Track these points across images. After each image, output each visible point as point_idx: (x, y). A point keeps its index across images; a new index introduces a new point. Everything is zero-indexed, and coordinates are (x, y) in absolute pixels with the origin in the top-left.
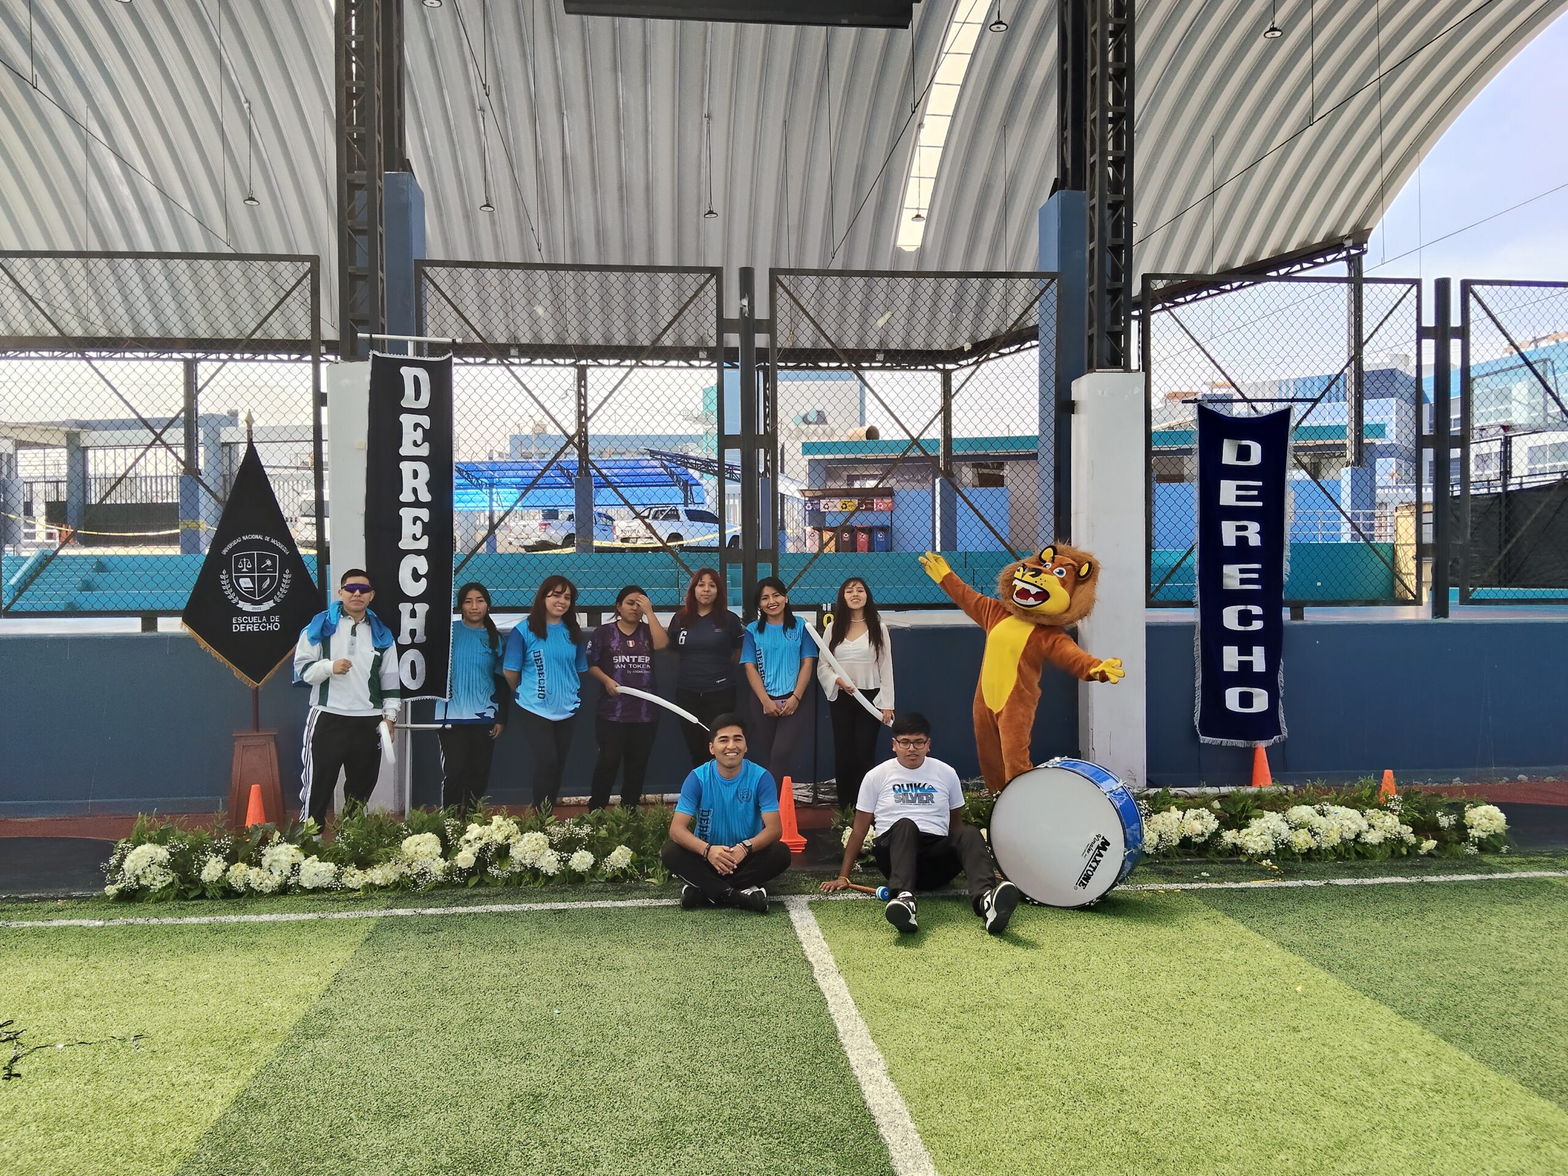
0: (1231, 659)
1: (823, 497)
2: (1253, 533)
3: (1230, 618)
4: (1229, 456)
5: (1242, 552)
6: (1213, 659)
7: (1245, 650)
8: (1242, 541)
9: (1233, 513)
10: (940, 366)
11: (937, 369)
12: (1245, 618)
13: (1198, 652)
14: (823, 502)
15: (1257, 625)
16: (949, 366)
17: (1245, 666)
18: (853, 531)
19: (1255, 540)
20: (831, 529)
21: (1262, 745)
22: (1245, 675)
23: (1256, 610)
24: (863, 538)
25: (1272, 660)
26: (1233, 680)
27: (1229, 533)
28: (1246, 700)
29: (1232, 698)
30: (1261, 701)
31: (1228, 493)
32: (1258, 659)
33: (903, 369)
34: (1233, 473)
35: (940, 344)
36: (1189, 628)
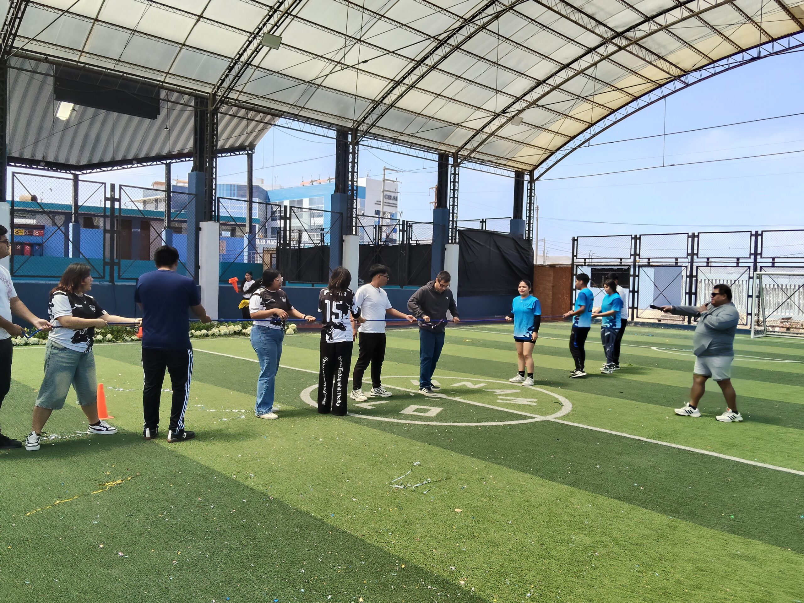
11: (71, 173)
16: (77, 173)
18: (23, 244)
24: (28, 248)
35: (73, 162)
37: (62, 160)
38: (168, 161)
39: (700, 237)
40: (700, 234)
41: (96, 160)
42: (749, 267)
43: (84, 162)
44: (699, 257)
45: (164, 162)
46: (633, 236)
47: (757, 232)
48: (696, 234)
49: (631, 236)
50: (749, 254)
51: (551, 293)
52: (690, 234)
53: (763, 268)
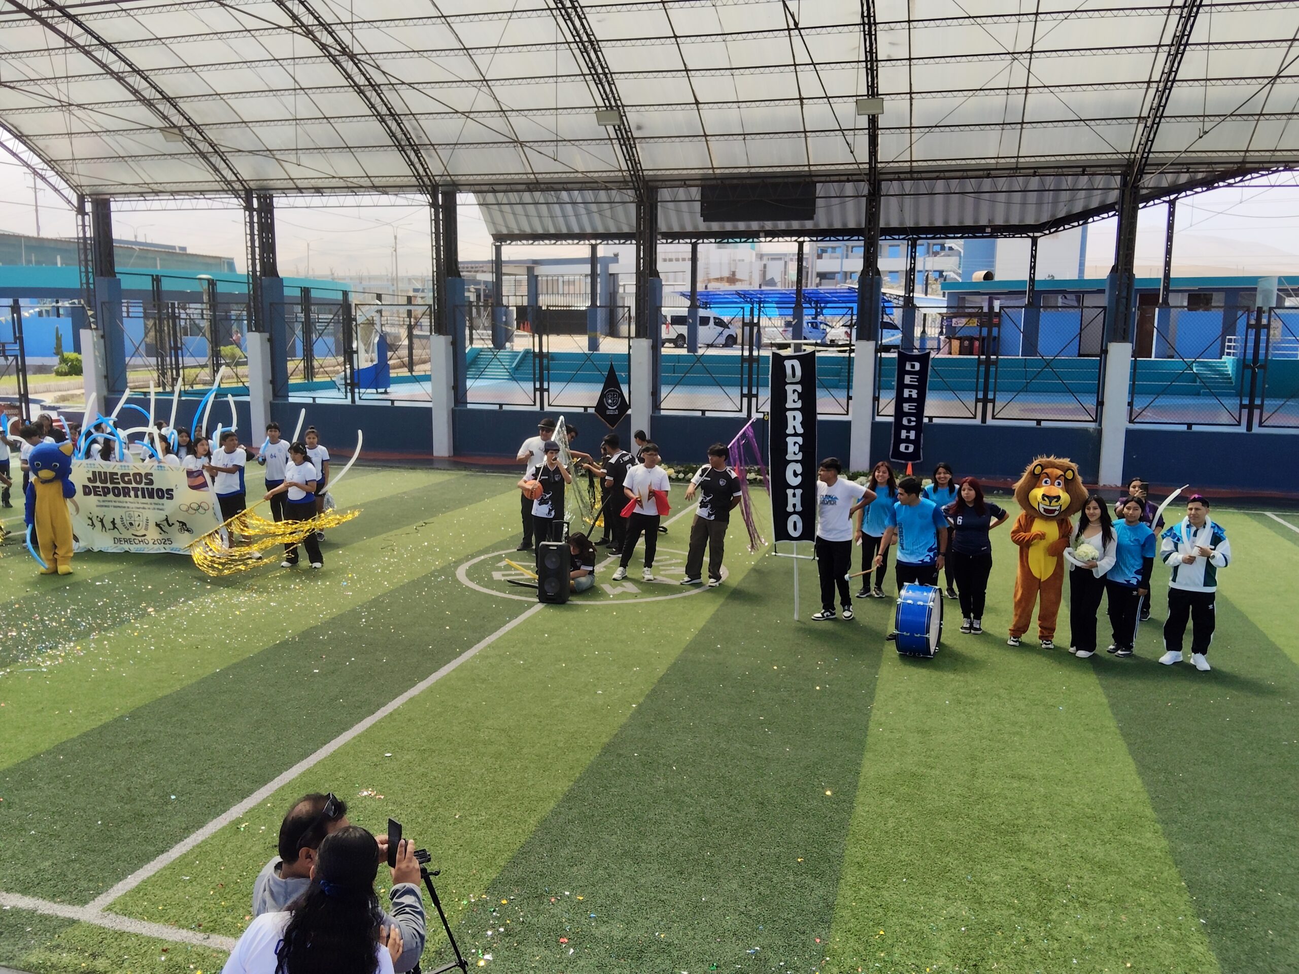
0: (904, 434)
1: (955, 317)
2: (914, 394)
3: (905, 421)
4: (908, 367)
5: (910, 399)
6: (898, 434)
7: (908, 432)
8: (910, 395)
9: (908, 386)
10: (1031, 234)
11: (1029, 237)
12: (910, 421)
13: (893, 432)
14: (954, 320)
15: (913, 424)
16: (1037, 234)
17: (908, 437)
18: (971, 339)
19: (915, 395)
20: (957, 339)
21: (910, 463)
22: (907, 441)
23: (913, 419)
24: (977, 343)
25: (918, 436)
26: (904, 441)
27: (906, 393)
28: (907, 448)
29: (902, 447)
30: (911, 448)
31: (907, 379)
32: (912, 435)
33: (1005, 237)
34: (909, 373)
35: (1030, 220)
36: (890, 423)
37: (1015, 221)
38: (1172, 197)
41: (1061, 214)
43: (1045, 218)
45: (1167, 199)
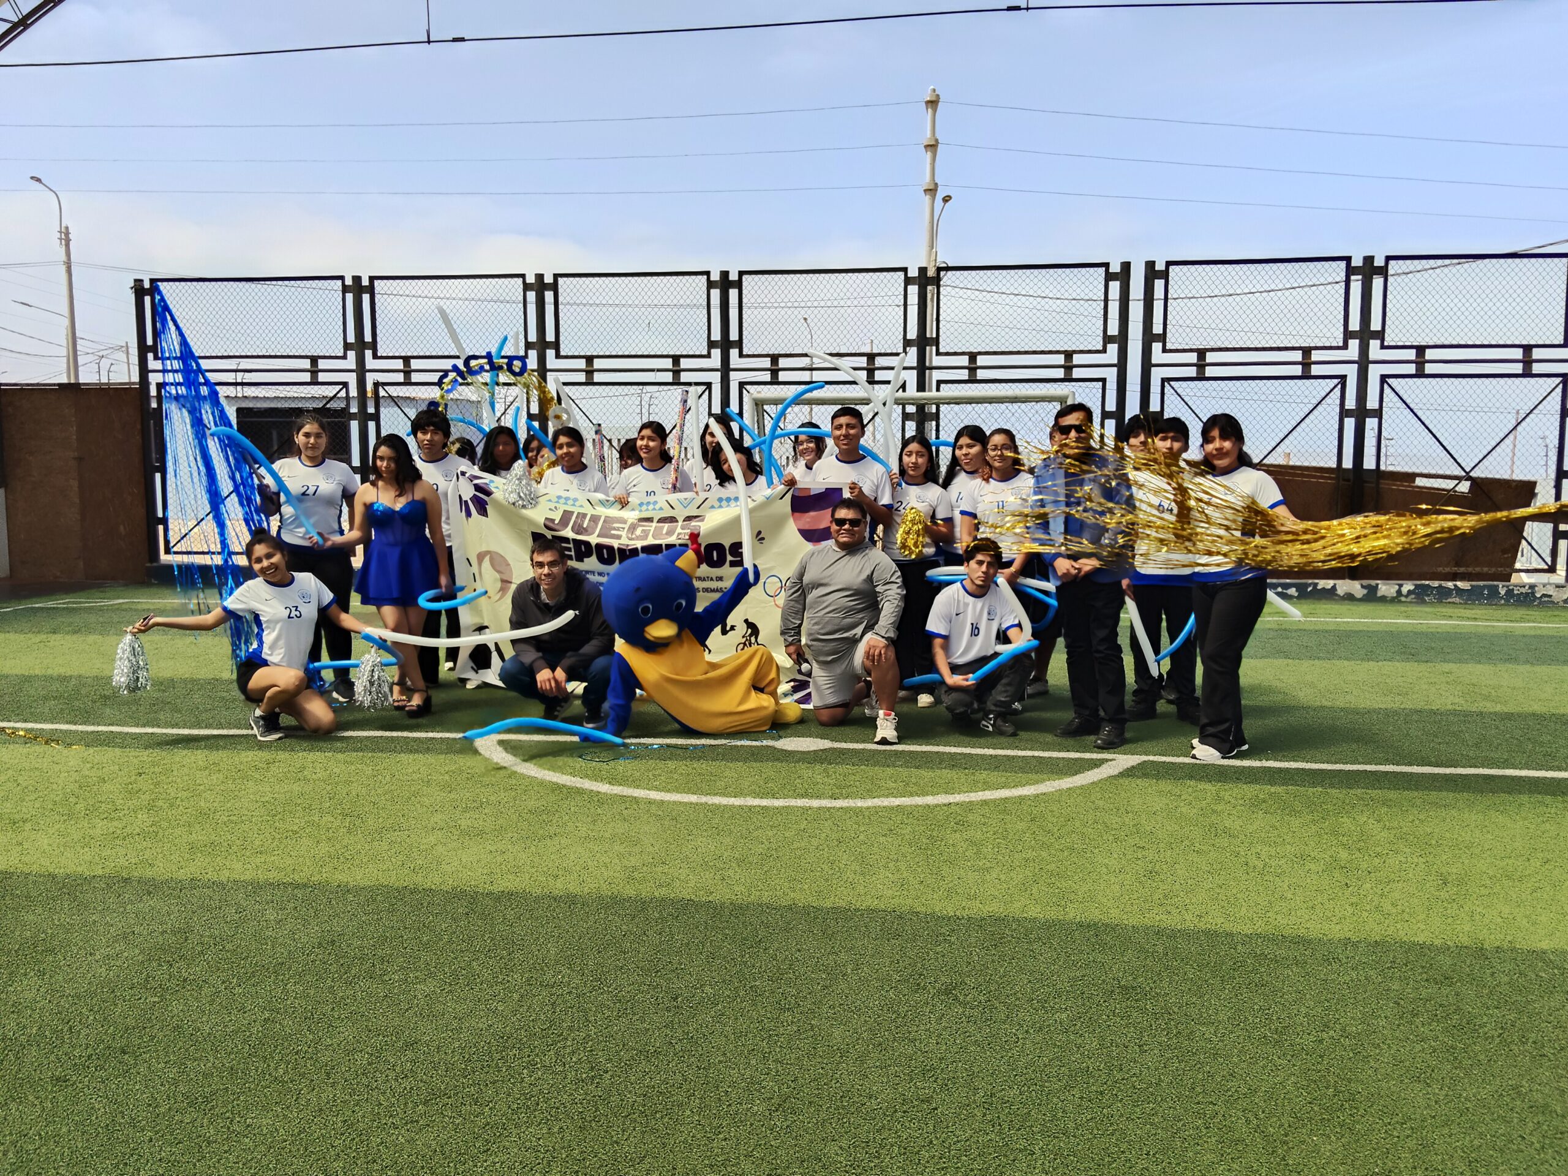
39: (560, 290)
40: (561, 281)
42: (709, 385)
44: (562, 353)
46: (349, 282)
47: (725, 274)
48: (549, 279)
49: (339, 283)
50: (705, 344)
51: (75, 484)
52: (531, 279)
53: (748, 387)
